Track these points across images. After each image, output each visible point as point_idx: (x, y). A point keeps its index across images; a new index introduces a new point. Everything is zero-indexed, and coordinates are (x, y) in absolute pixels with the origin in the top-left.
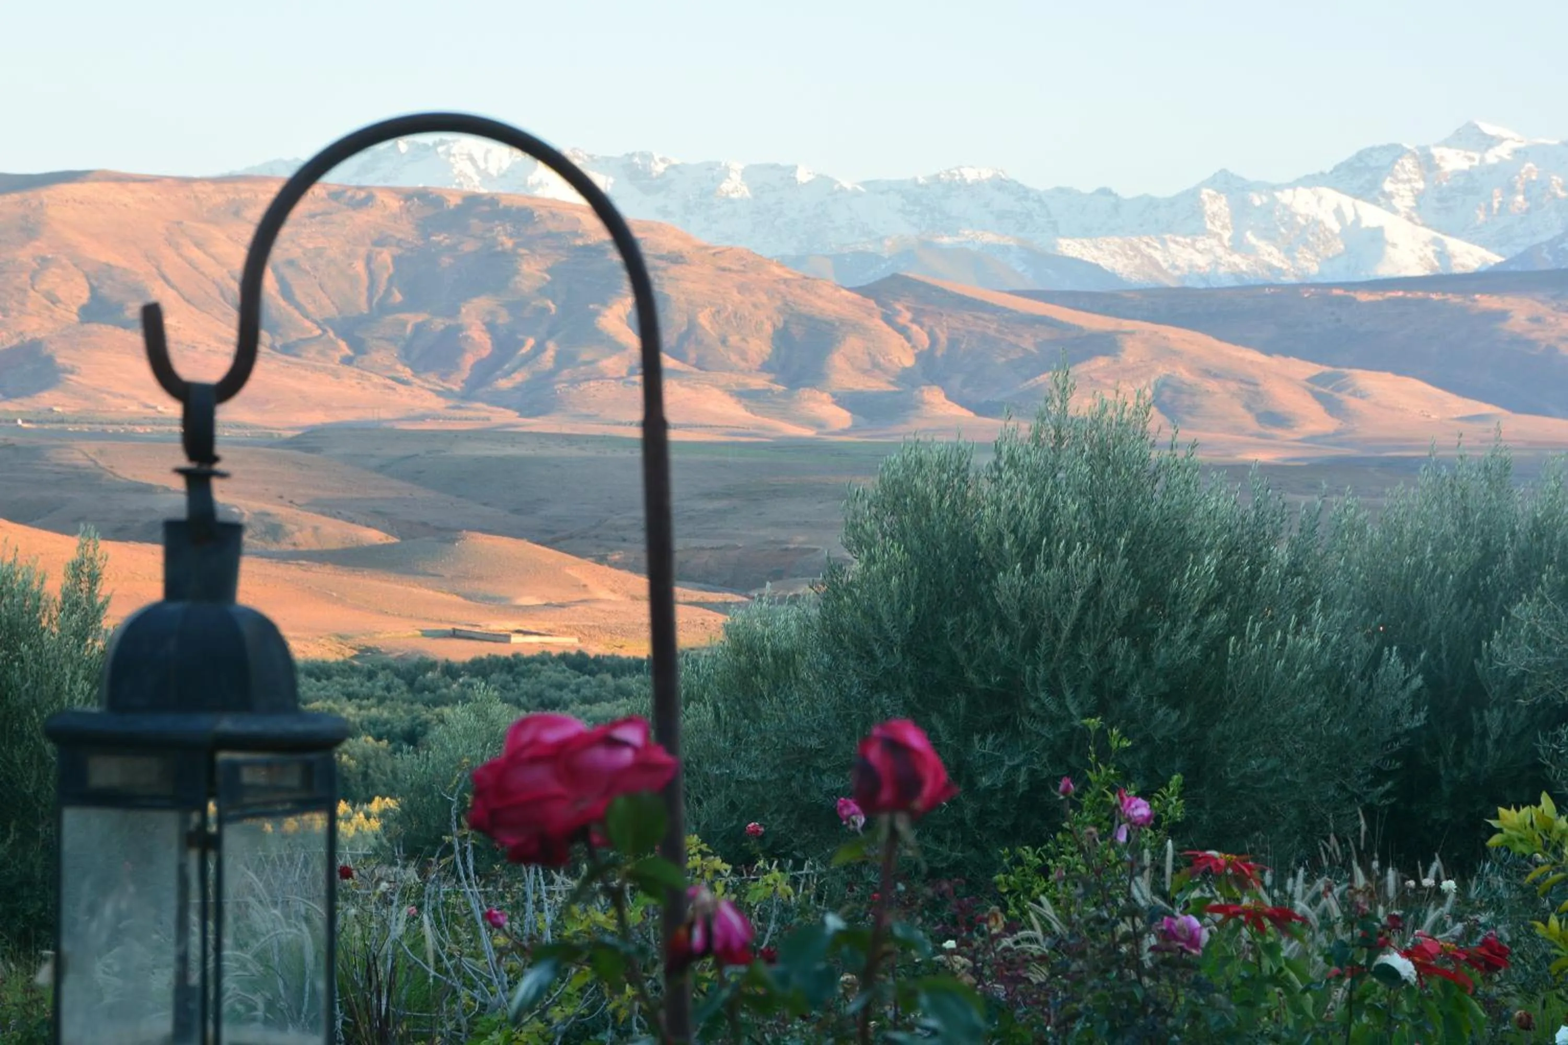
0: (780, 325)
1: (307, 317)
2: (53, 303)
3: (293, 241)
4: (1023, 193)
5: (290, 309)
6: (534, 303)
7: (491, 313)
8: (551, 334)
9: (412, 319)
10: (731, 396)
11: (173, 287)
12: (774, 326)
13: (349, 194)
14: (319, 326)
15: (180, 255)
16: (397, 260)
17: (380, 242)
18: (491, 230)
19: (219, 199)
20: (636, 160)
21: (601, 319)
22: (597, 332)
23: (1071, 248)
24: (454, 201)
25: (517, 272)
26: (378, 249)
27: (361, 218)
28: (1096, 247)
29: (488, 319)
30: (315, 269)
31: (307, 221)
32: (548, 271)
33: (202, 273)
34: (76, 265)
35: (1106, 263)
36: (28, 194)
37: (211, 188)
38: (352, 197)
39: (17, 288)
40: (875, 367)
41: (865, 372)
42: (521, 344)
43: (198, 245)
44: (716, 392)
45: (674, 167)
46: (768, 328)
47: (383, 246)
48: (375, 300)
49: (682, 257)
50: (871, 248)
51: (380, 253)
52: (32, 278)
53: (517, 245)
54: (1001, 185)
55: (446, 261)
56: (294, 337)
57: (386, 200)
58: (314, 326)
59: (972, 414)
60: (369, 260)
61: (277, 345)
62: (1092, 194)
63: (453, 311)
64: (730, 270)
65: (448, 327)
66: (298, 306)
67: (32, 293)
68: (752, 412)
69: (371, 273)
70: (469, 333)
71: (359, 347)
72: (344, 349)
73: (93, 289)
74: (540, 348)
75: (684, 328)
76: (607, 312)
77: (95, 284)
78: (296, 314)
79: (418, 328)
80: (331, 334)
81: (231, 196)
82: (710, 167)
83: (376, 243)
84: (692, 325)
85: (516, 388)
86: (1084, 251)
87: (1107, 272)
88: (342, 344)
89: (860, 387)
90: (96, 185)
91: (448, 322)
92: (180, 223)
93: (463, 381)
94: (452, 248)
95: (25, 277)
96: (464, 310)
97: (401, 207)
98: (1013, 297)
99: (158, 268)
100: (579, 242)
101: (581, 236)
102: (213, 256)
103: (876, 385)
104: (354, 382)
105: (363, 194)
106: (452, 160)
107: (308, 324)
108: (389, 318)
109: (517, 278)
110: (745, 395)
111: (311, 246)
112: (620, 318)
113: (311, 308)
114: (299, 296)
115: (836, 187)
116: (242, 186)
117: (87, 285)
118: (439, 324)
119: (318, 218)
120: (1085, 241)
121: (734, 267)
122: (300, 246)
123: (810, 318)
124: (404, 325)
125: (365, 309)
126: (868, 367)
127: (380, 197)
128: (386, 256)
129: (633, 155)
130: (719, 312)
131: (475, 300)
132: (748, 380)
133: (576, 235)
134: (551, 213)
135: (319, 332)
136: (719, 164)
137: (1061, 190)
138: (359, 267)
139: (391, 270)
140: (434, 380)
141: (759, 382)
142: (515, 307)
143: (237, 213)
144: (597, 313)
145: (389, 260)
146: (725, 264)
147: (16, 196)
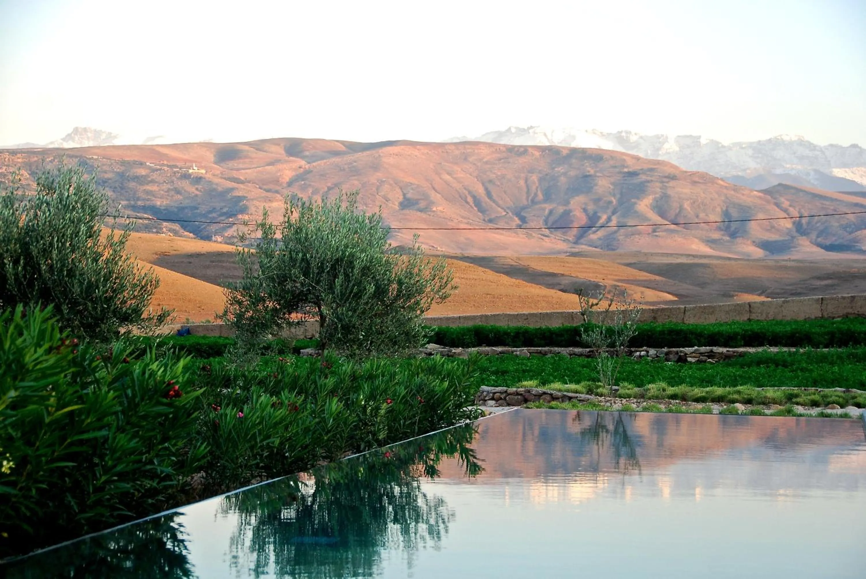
0: (724, 209)
1: (499, 206)
2: (387, 201)
3: (491, 171)
4: (812, 147)
5: (491, 203)
6: (605, 199)
7: (586, 204)
8: (613, 213)
9: (548, 207)
10: (703, 242)
11: (439, 193)
12: (722, 209)
13: (516, 149)
14: (505, 211)
15: (441, 178)
16: (541, 180)
17: (531, 171)
18: (583, 165)
19: (457, 152)
20: (624, 134)
21: (637, 206)
22: (636, 212)
23: (839, 172)
24: (565, 152)
25: (596, 185)
26: (530, 175)
27: (522, 160)
28: (852, 172)
29: (583, 206)
30: (502, 184)
31: (497, 162)
32: (612, 184)
33: (451, 187)
34: (396, 184)
35: (858, 180)
36: (374, 152)
37: (453, 147)
38: (518, 151)
39: (371, 194)
40: (772, 229)
41: (767, 230)
42: (599, 218)
43: (449, 174)
44: (696, 240)
45: (641, 137)
46: (718, 209)
47: (533, 173)
48: (530, 198)
49: (676, 176)
50: (740, 174)
51: (531, 177)
52: (377, 189)
53: (596, 172)
54: (801, 143)
55: (563, 179)
56: (493, 216)
57: (533, 152)
58: (502, 211)
59: (823, 251)
60: (526, 181)
61: (486, 219)
62: (847, 147)
63: (567, 203)
64: (699, 183)
65: (565, 210)
66: (494, 201)
67: (377, 196)
68: (714, 249)
69: (527, 186)
70: (575, 213)
71: (523, 219)
72: (517, 221)
73: (404, 195)
74: (609, 220)
75: (677, 211)
76: (641, 203)
77: (405, 192)
78: (494, 205)
79: (551, 212)
80: (510, 214)
81: (463, 151)
82: (658, 137)
83: (529, 172)
84: (681, 208)
85: (600, 239)
86: (846, 174)
87: (858, 184)
88: (516, 219)
89: (765, 238)
90: (402, 147)
91: (565, 208)
92: (440, 164)
93: (574, 236)
94: (565, 174)
95: (374, 189)
96: (572, 203)
97: (540, 155)
98: (841, 194)
99: (431, 184)
100: (626, 170)
101: (626, 167)
102: (455, 178)
103: (773, 237)
104: (524, 236)
105: (522, 149)
106: (536, 135)
107: (499, 209)
108: (537, 206)
109: (596, 188)
110: (711, 242)
111: (499, 174)
112: (646, 206)
113: (501, 202)
114: (495, 197)
115: (720, 145)
116: (467, 146)
117: (401, 193)
118: (561, 209)
119: (502, 161)
120: (847, 170)
121: (701, 181)
122: (494, 173)
123: (739, 205)
124: (544, 209)
125: (525, 202)
126: (769, 228)
127: (530, 150)
128: (534, 178)
129: (621, 132)
130: (694, 202)
131: (577, 198)
132: (710, 235)
133: (624, 166)
134: (611, 157)
135: (505, 213)
136: (662, 136)
137: (832, 145)
138: (522, 183)
139: (537, 185)
140: (560, 235)
141: (716, 235)
142: (597, 201)
143: (466, 159)
144: (635, 203)
145: (536, 180)
146: (697, 179)
147: (368, 152)
